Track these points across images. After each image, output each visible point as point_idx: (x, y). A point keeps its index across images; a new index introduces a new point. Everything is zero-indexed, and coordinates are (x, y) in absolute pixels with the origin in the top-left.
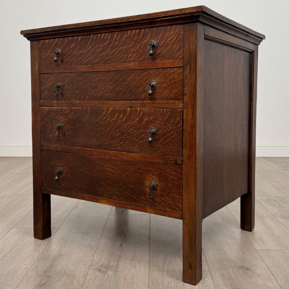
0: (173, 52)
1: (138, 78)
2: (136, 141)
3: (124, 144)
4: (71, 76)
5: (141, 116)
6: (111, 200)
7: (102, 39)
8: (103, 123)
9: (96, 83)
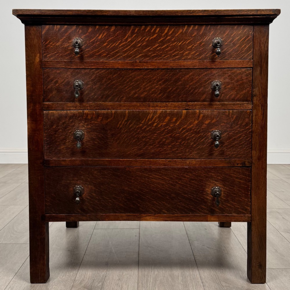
0: (241, 52)
1: (197, 77)
2: (194, 146)
3: (177, 150)
4: (98, 73)
5: (200, 118)
6: (159, 215)
7: (148, 31)
8: (148, 129)
9: (138, 83)
